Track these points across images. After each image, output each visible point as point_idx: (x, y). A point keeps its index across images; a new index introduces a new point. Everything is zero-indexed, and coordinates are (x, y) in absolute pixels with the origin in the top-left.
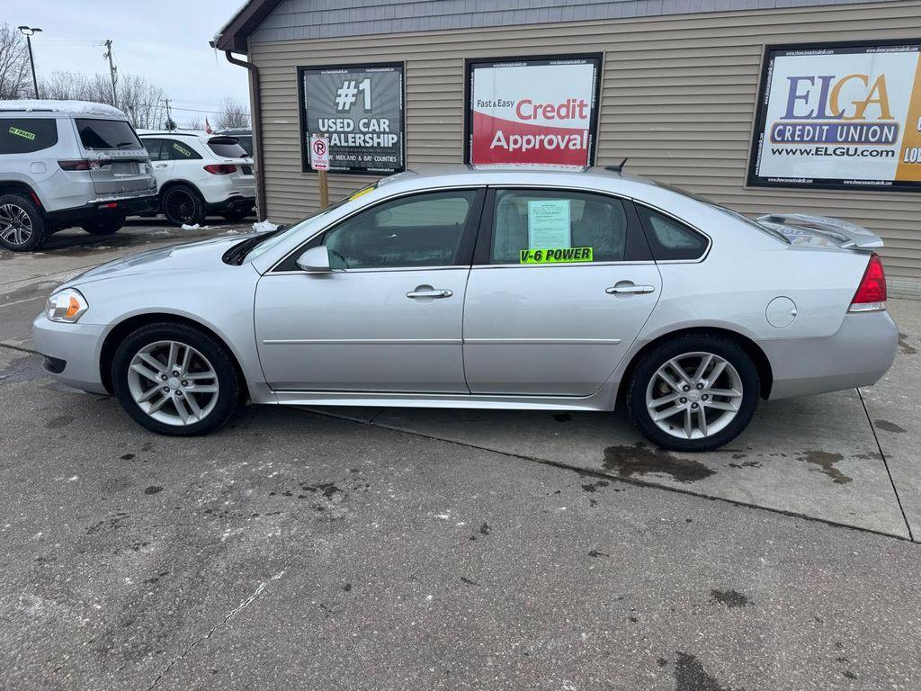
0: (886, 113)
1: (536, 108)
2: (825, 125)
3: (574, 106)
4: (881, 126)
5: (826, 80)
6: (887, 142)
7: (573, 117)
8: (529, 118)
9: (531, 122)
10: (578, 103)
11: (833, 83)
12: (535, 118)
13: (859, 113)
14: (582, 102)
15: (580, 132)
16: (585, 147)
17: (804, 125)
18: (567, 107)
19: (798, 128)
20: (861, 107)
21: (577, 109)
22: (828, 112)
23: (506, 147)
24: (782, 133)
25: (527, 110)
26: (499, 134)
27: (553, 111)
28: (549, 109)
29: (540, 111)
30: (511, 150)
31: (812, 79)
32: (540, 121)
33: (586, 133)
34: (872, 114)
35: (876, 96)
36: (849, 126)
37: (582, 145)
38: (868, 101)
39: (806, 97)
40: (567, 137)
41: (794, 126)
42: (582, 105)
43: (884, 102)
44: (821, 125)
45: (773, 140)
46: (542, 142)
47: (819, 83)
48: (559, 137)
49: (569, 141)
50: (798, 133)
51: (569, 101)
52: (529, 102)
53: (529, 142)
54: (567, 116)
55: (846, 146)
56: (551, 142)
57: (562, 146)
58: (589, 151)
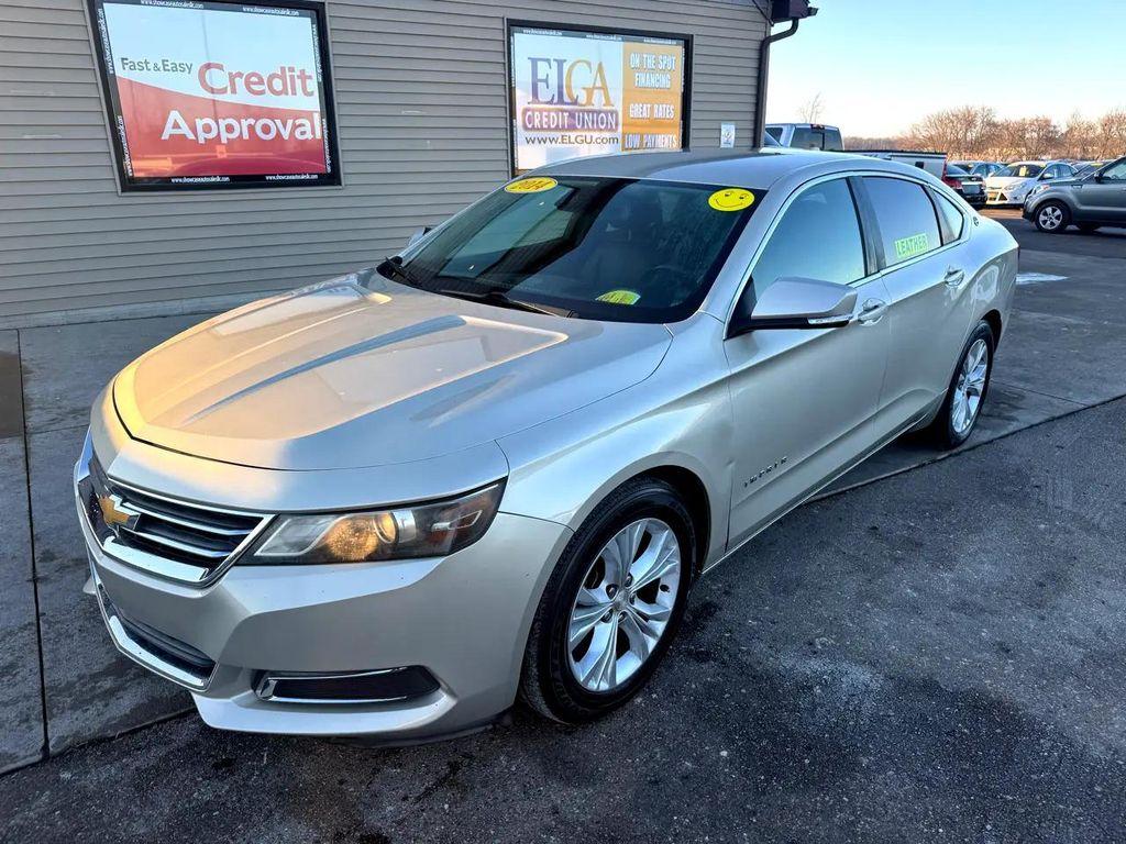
0: (608, 102)
1: (232, 78)
2: (566, 111)
3: (292, 77)
4: (606, 113)
5: (560, 63)
6: (611, 130)
7: (294, 93)
8: (223, 91)
9: (228, 98)
10: (296, 73)
11: (566, 67)
12: (234, 91)
13: (589, 102)
14: (303, 72)
15: (309, 115)
16: (318, 135)
17: (549, 111)
18: (283, 77)
19: (545, 114)
20: (590, 92)
21: (298, 82)
22: (566, 99)
23: (191, 137)
24: (531, 120)
25: (218, 79)
26: (174, 116)
27: (261, 82)
28: (254, 79)
29: (240, 82)
30: (202, 141)
31: (548, 61)
32: (242, 97)
33: (317, 117)
34: (598, 102)
35: (599, 84)
36: (583, 111)
37: (313, 133)
38: (594, 88)
39: (546, 81)
40: (290, 122)
41: (541, 111)
42: (304, 77)
43: (604, 88)
44: (563, 111)
45: (526, 128)
46: (251, 128)
47: (554, 65)
48: (278, 122)
49: (295, 127)
50: (545, 120)
51: (283, 69)
52: (220, 67)
53: (230, 129)
54: (284, 92)
55: (584, 134)
56: (266, 129)
57: (286, 135)
58: (326, 141)
